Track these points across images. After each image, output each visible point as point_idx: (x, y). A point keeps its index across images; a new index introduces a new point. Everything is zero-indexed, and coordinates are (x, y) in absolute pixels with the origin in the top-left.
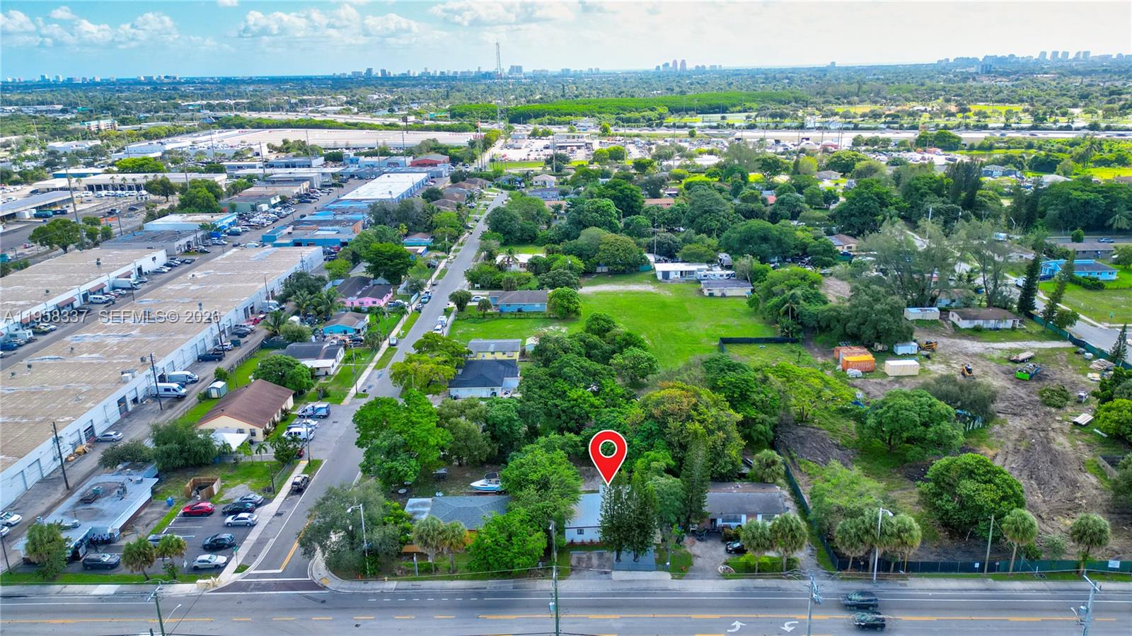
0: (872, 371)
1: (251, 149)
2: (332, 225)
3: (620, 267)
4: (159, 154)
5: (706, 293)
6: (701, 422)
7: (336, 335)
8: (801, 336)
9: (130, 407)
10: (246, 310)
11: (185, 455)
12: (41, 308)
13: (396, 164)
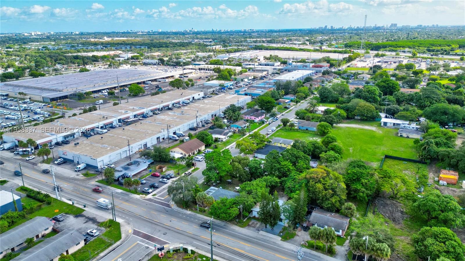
0: (455, 184)
1: (257, 58)
2: (261, 89)
3: (364, 117)
4: (227, 58)
5: (399, 135)
6: (324, 184)
7: (234, 128)
8: (428, 161)
9: (161, 140)
10: (212, 115)
11: (160, 157)
12: (158, 107)
13: (306, 66)
